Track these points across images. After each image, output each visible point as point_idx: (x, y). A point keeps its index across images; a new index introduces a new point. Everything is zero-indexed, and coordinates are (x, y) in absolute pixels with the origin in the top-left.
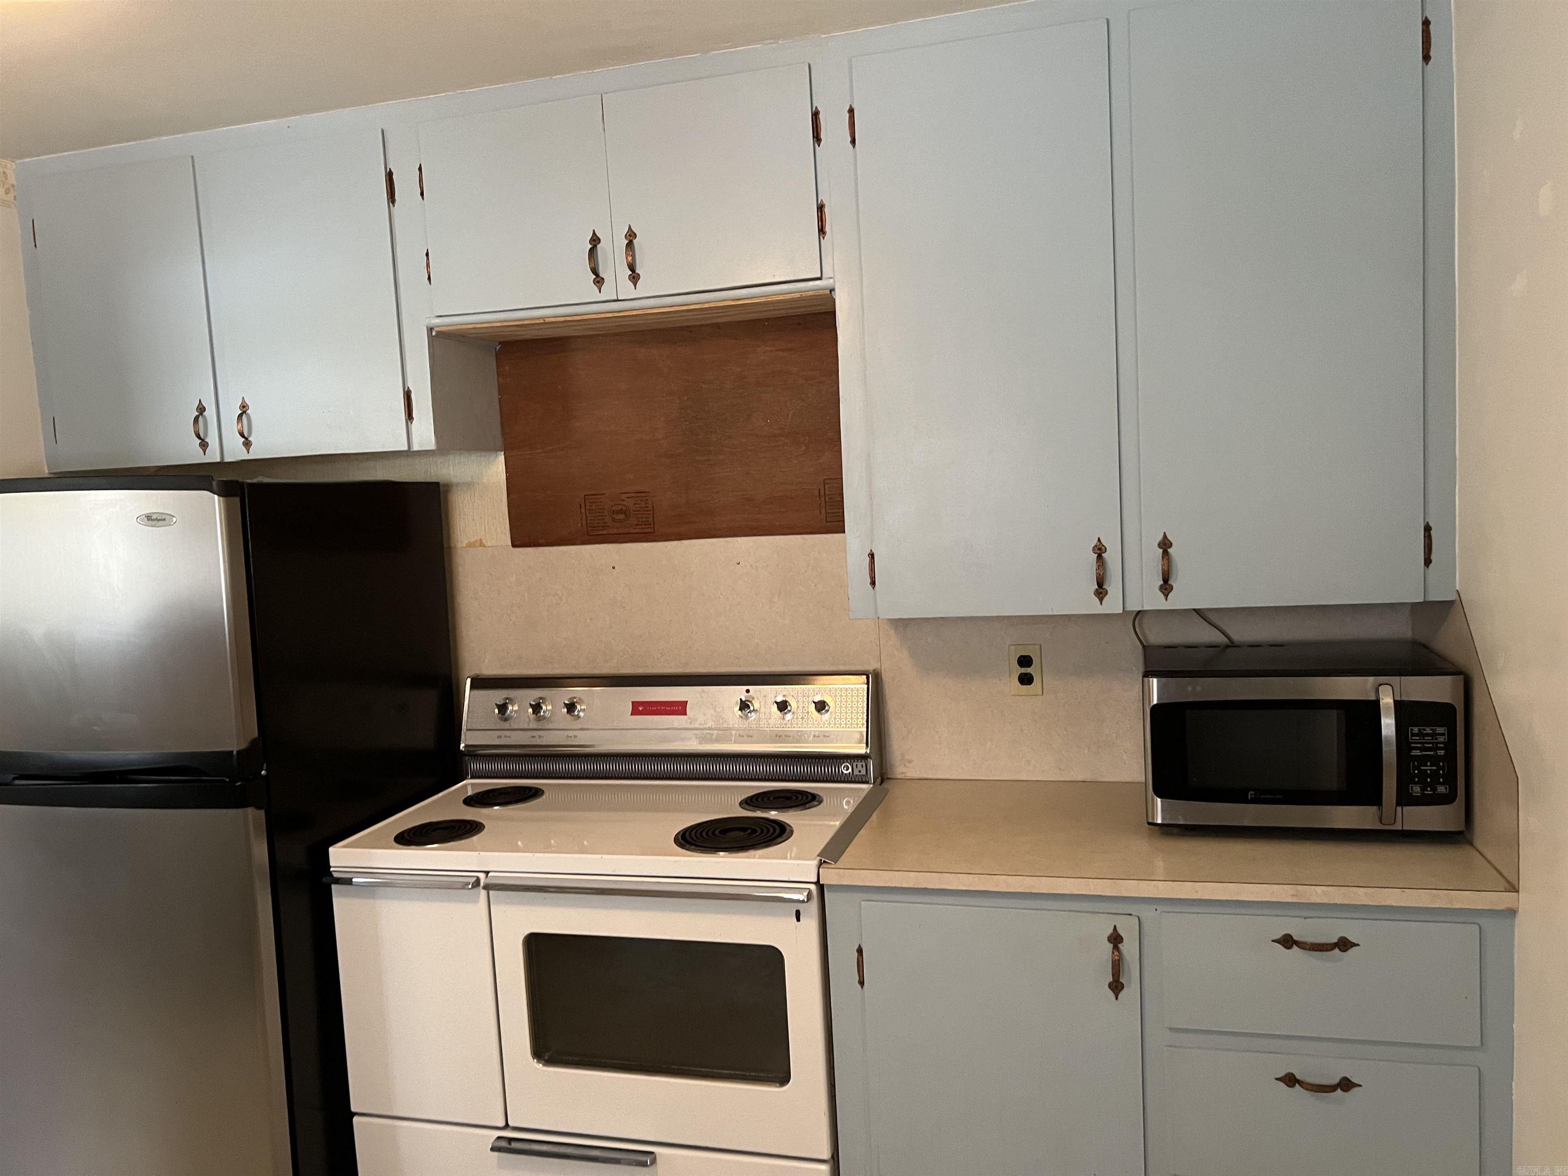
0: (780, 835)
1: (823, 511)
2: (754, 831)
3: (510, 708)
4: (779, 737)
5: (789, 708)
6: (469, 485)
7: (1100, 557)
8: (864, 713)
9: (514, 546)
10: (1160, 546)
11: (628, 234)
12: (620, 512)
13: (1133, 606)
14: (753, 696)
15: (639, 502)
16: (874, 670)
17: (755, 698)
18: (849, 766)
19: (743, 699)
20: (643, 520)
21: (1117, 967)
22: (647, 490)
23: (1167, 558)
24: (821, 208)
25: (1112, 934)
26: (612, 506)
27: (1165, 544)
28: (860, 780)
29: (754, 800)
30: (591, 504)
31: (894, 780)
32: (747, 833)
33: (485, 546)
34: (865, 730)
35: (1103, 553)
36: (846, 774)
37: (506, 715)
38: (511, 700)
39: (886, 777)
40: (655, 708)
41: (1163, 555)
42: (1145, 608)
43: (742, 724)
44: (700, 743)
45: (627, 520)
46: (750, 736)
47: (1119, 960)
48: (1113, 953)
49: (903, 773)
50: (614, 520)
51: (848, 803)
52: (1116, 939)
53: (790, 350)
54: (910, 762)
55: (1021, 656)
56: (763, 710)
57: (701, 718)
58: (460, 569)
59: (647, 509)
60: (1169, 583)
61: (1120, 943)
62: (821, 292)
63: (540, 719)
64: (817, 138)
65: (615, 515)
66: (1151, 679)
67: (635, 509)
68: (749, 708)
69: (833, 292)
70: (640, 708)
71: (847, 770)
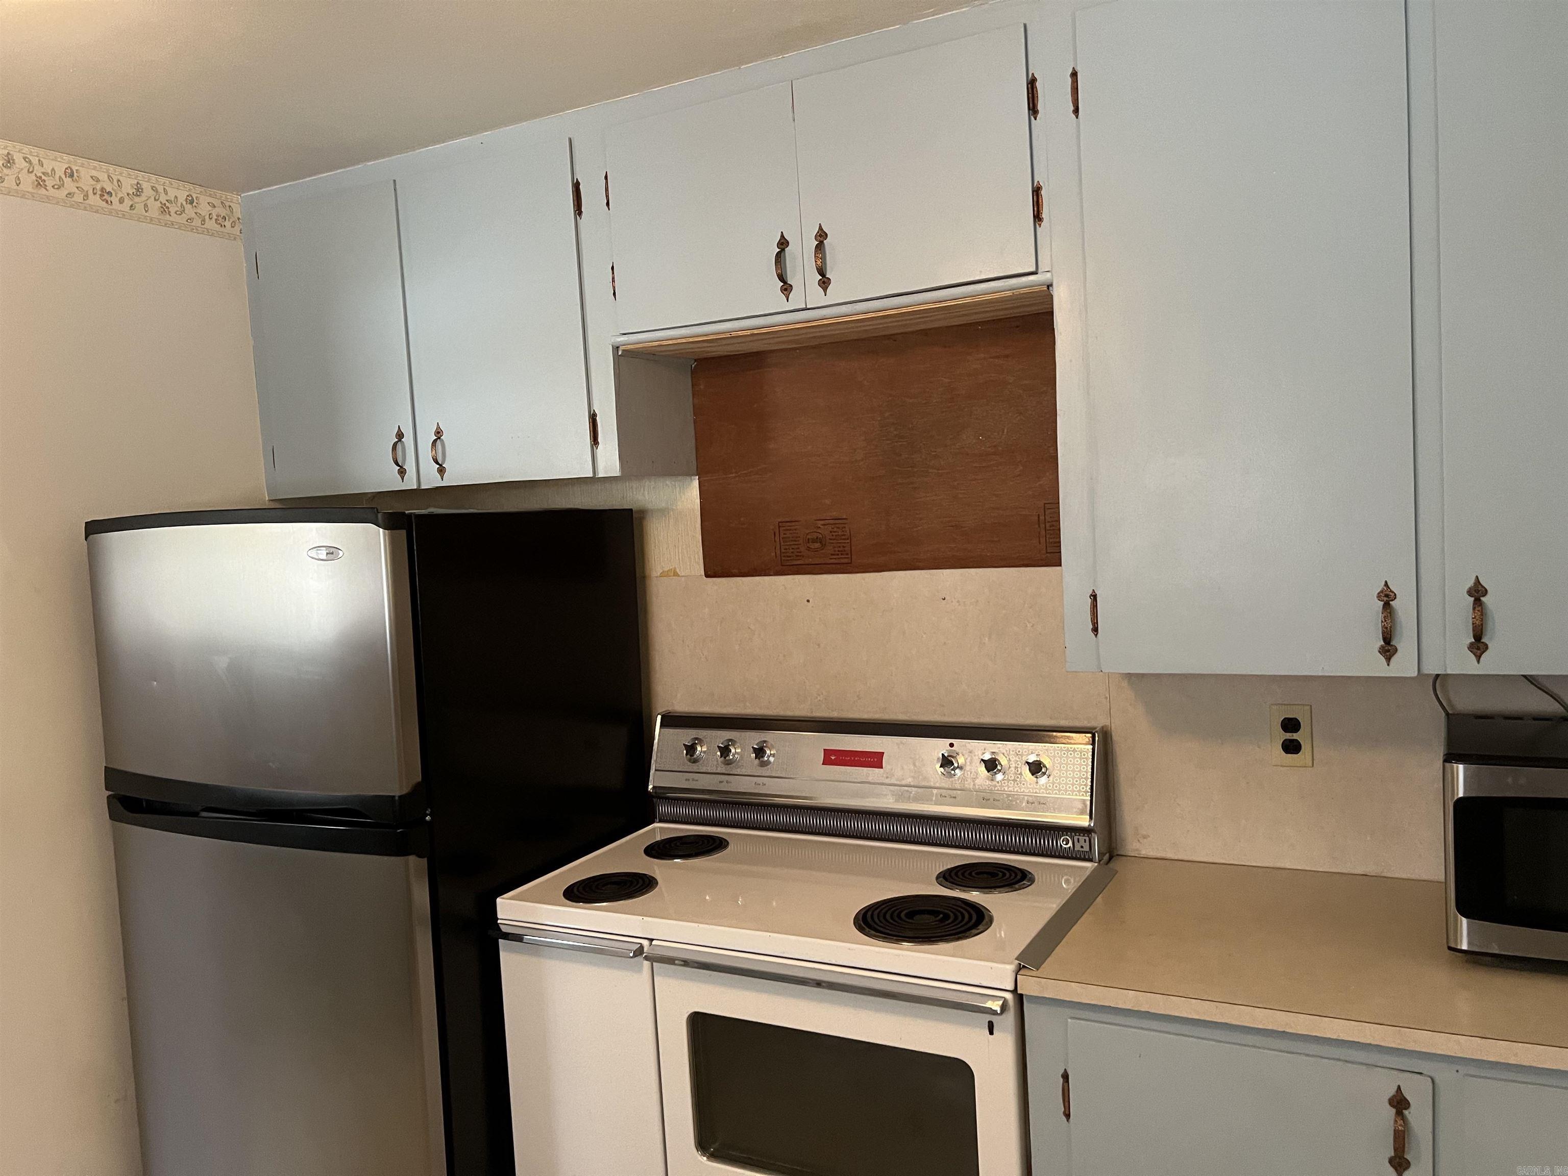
0: (975, 926)
1: (1043, 540)
2: (946, 917)
3: (699, 748)
4: (986, 800)
5: (999, 767)
6: (664, 512)
7: (1387, 606)
8: (1088, 778)
9: (707, 576)
10: (1470, 593)
11: (818, 234)
12: (814, 541)
13: (1432, 668)
14: (958, 751)
15: (835, 530)
16: (1103, 727)
17: (961, 755)
18: (1070, 839)
19: (946, 755)
20: (839, 549)
21: (1401, 1138)
22: (844, 517)
23: (1480, 608)
24: (1037, 191)
25: (1394, 1096)
26: (807, 534)
27: (1478, 592)
28: (1082, 857)
29: (953, 874)
30: (785, 532)
31: (1124, 858)
32: (937, 919)
33: (679, 576)
34: (1089, 798)
35: (1392, 600)
36: (1065, 848)
37: (695, 756)
38: (700, 741)
39: (1115, 854)
40: (849, 758)
41: (1474, 604)
42: (1449, 672)
43: (946, 783)
44: (897, 801)
45: (823, 549)
46: (954, 797)
47: (1404, 1132)
48: (1396, 1121)
49: (1137, 850)
50: (809, 549)
51: (1067, 882)
52: (1399, 1103)
53: (1007, 356)
54: (1145, 837)
55: (1285, 719)
56: (968, 768)
57: (898, 773)
58: (654, 599)
59: (843, 537)
60: (1483, 640)
61: (1406, 1109)
62: (1037, 289)
63: (729, 763)
64: (1033, 110)
65: (811, 544)
66: (1455, 765)
67: (832, 537)
68: (953, 764)
69: (1051, 288)
70: (833, 758)
71: (1066, 844)
